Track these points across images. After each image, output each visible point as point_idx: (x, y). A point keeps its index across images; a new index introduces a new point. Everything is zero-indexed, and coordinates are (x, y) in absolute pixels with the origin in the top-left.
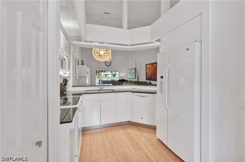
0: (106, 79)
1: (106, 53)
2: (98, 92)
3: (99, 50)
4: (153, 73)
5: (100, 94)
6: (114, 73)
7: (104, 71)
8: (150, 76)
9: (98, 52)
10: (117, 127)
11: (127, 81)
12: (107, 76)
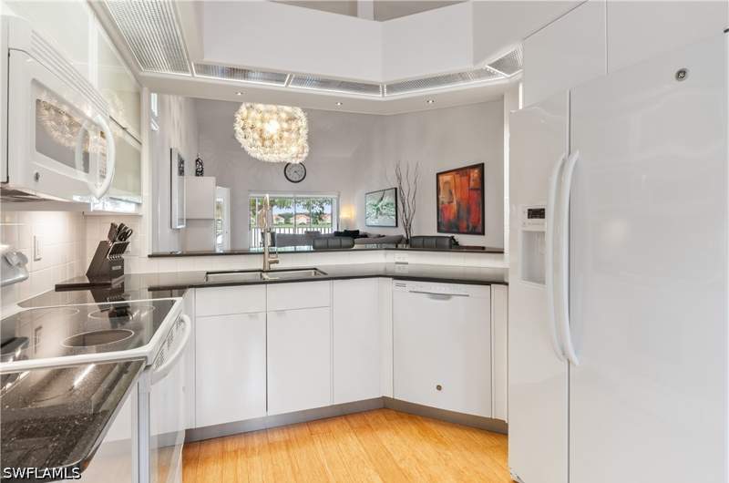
0: (288, 231)
1: (289, 130)
2: (258, 279)
3: (262, 121)
4: (463, 205)
5: (264, 285)
6: (317, 209)
7: (282, 204)
8: (452, 217)
9: (259, 125)
10: (334, 426)
11: (365, 236)
12: (292, 220)
